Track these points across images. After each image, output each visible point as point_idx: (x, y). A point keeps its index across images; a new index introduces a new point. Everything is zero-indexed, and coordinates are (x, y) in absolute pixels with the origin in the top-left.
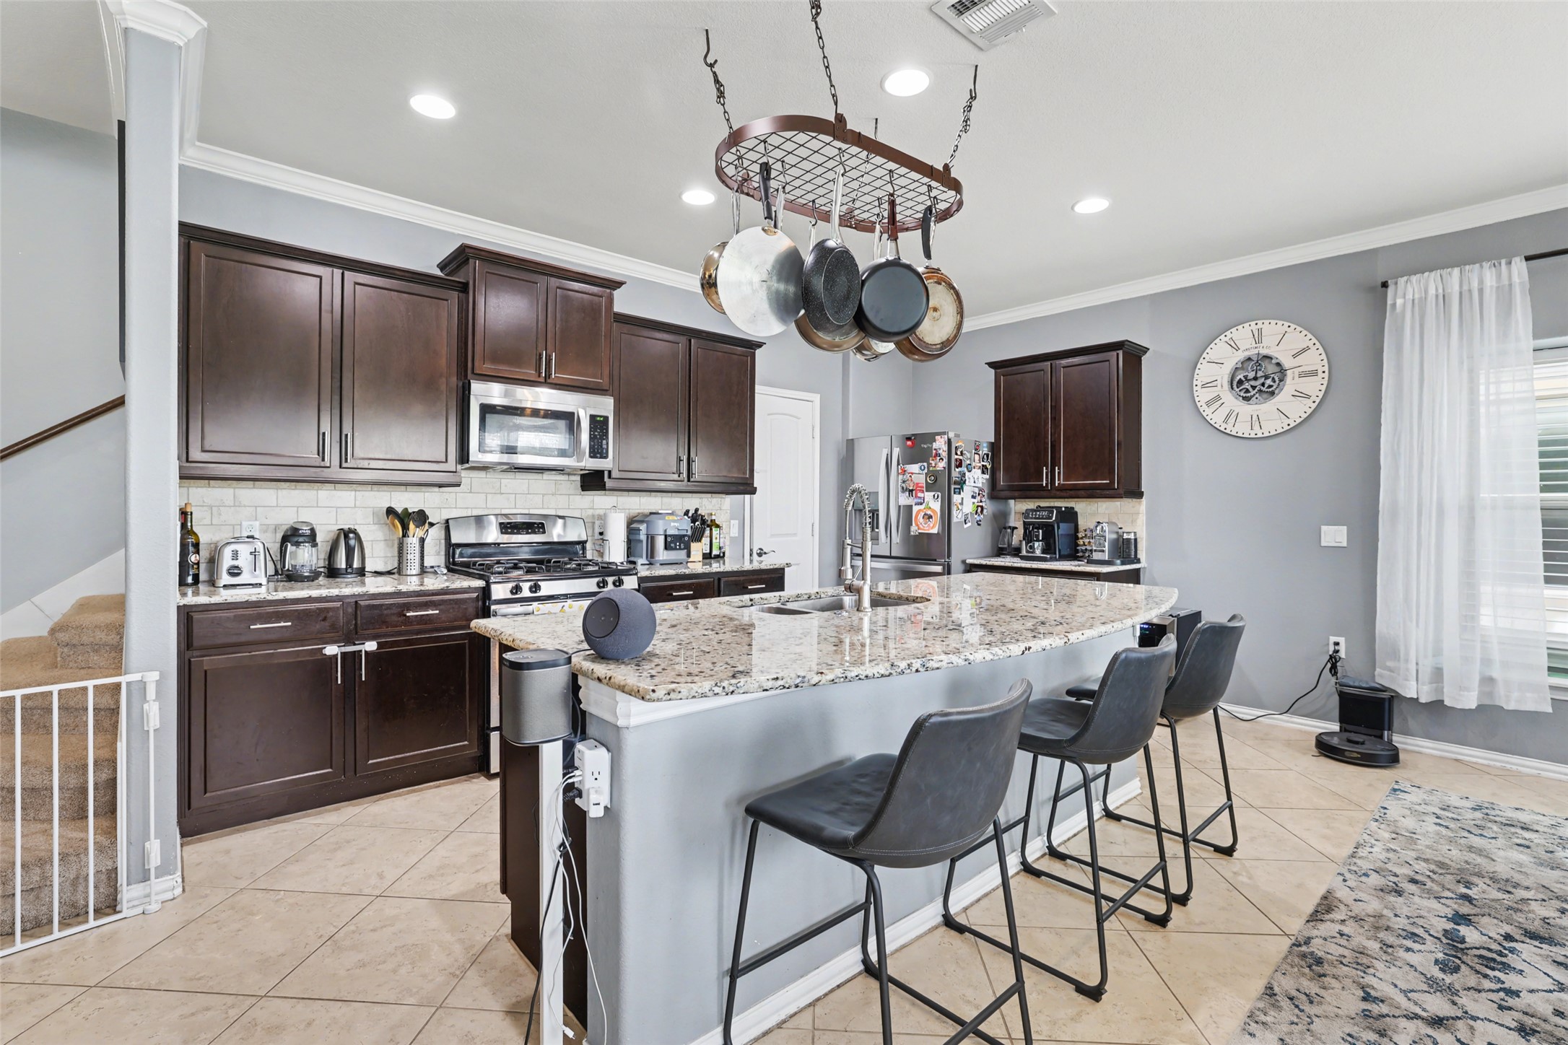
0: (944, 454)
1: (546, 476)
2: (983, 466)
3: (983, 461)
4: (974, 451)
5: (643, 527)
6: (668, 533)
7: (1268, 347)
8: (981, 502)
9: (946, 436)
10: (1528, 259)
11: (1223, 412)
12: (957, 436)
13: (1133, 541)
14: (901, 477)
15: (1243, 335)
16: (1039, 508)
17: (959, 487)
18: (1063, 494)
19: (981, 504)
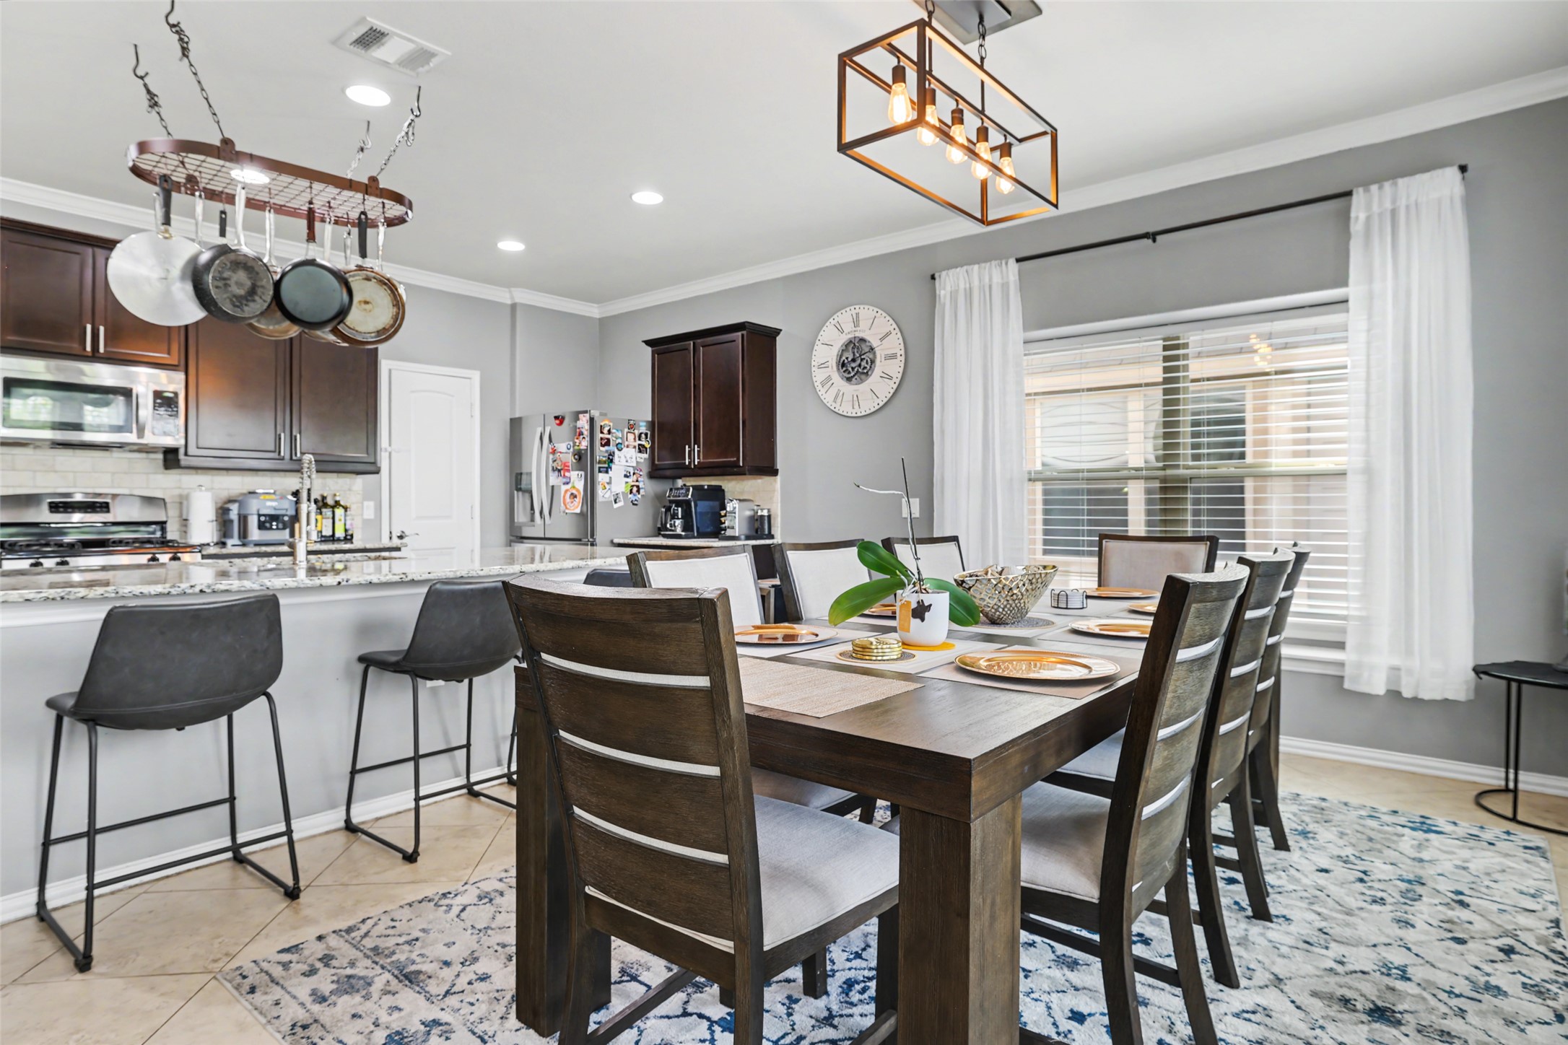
0: (586, 433)
1: (116, 454)
2: (639, 445)
3: (640, 439)
4: (626, 430)
5: (236, 507)
6: (261, 512)
7: (863, 331)
8: (637, 481)
9: (587, 415)
10: (1018, 260)
11: (833, 392)
12: (603, 415)
13: (766, 518)
14: (551, 456)
15: (846, 318)
16: (682, 487)
17: (606, 466)
18: (703, 472)
19: (637, 484)
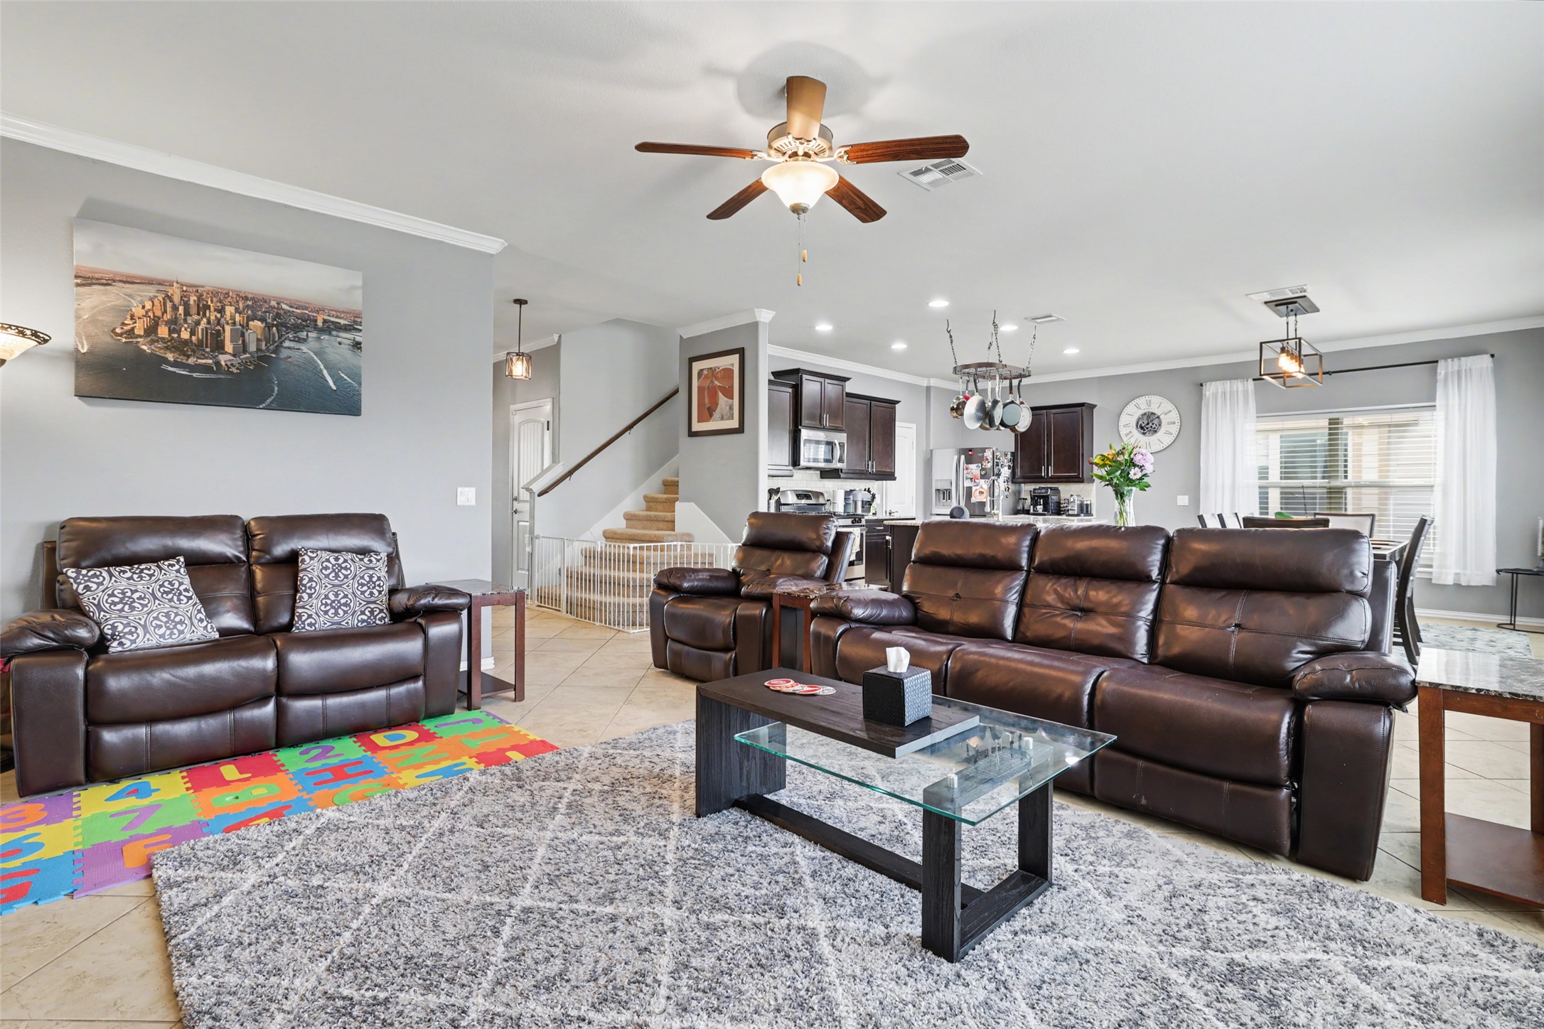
0: (990, 459)
3: (1009, 463)
4: (1005, 457)
5: (851, 497)
6: (863, 500)
7: (1154, 409)
8: (1008, 484)
9: (991, 450)
10: (1255, 380)
11: (1133, 440)
12: (996, 450)
14: (965, 471)
15: (1142, 401)
16: (1040, 488)
17: (998, 477)
18: (1053, 480)
